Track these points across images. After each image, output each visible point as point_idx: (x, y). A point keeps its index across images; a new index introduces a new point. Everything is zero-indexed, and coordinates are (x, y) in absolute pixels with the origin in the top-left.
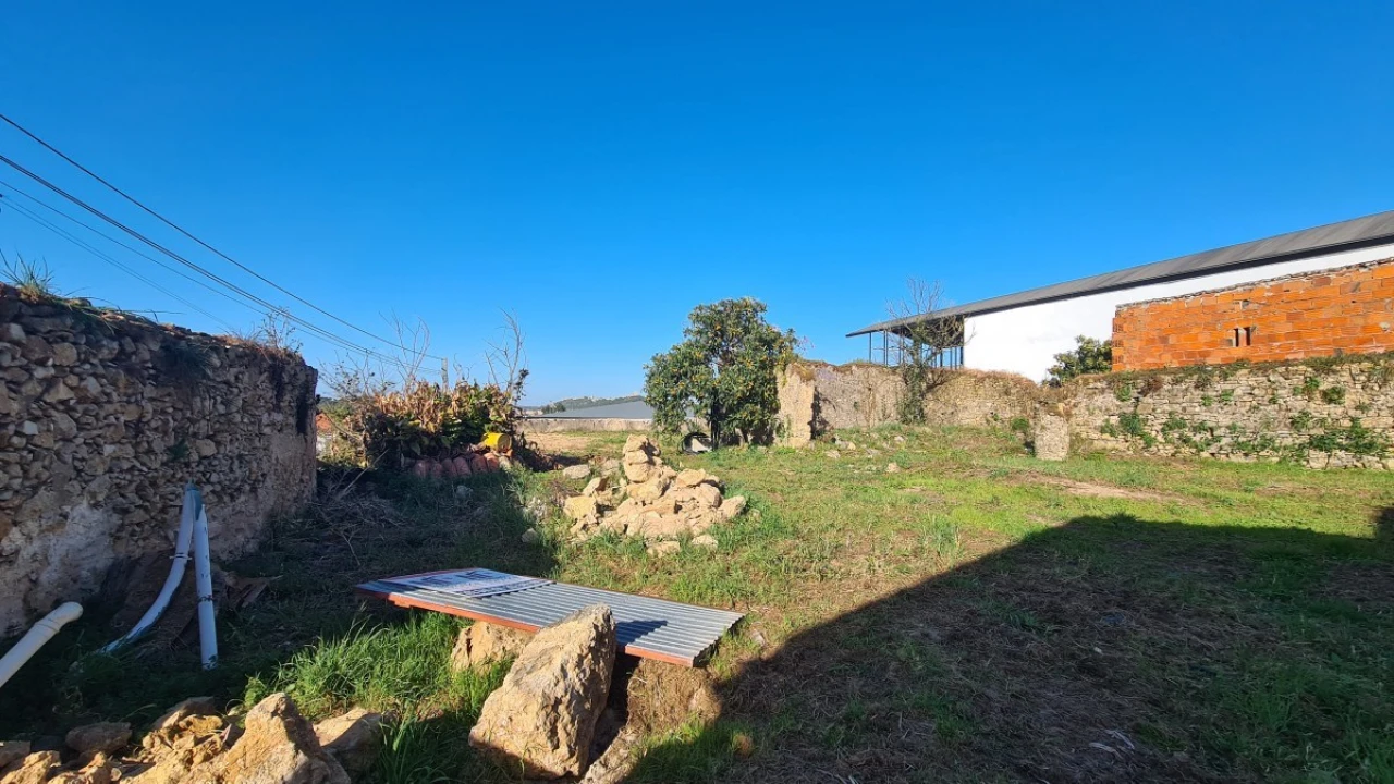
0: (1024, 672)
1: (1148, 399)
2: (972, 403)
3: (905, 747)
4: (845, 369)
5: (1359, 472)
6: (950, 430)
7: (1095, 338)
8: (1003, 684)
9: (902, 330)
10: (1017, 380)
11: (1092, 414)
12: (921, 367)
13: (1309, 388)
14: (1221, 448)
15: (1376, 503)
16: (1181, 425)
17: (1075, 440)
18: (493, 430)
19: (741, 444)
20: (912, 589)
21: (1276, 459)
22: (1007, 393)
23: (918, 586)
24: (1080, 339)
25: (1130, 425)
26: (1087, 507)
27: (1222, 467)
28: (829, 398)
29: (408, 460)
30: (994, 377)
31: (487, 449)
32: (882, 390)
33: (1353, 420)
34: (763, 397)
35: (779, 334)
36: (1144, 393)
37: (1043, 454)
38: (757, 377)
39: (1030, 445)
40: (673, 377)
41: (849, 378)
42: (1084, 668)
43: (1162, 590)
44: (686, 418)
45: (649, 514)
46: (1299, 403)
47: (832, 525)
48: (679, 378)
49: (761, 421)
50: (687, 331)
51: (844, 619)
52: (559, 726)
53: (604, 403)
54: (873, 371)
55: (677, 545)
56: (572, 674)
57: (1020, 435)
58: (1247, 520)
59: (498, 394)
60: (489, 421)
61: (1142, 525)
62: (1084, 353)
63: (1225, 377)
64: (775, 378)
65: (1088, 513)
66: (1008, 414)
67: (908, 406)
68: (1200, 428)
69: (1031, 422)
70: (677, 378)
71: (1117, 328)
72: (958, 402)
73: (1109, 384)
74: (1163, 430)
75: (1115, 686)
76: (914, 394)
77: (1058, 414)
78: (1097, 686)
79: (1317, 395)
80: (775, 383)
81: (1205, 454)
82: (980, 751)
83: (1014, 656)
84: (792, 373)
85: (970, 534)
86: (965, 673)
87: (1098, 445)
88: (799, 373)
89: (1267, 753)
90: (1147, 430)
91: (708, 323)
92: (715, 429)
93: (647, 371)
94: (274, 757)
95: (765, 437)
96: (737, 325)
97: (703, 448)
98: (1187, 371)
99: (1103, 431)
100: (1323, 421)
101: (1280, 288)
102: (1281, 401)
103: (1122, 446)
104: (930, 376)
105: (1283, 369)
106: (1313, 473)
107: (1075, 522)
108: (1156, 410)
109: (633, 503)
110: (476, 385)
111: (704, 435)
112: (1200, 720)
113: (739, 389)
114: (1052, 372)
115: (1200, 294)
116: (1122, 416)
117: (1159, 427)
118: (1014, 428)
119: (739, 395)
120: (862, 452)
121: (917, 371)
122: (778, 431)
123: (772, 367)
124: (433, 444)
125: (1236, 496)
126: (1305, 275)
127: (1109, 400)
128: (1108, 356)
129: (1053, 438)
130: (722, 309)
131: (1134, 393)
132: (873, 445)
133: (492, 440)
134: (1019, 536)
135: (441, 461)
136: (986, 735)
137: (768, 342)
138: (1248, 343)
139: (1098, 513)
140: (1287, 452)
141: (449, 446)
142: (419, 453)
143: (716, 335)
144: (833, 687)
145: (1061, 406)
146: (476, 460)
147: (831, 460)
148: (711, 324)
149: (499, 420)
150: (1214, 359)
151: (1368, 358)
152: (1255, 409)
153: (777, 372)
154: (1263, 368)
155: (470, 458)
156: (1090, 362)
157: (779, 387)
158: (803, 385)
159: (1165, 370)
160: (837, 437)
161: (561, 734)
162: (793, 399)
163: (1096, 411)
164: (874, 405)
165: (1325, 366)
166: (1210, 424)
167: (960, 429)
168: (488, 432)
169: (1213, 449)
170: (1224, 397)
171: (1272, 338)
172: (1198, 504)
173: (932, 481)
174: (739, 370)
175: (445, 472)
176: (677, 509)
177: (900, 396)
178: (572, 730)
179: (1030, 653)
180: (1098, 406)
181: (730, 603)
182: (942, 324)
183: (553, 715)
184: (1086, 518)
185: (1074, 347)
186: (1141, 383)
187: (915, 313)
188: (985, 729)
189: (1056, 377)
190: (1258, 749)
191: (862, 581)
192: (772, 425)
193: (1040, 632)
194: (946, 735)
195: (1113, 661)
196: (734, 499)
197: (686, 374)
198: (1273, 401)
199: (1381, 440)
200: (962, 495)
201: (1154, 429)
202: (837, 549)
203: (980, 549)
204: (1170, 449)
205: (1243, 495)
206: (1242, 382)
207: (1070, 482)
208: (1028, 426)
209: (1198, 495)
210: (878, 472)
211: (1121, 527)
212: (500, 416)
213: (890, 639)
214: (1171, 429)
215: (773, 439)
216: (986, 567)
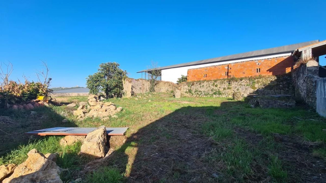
0: (177, 129)
1: (192, 87)
2: (163, 88)
3: (161, 140)
4: (138, 80)
5: (219, 97)
6: (160, 93)
7: (184, 75)
8: (174, 130)
9: (150, 72)
10: (172, 83)
11: (184, 89)
12: (154, 80)
13: (213, 85)
14: (203, 95)
15: (221, 102)
16: (197, 91)
17: (182, 94)
18: (41, 95)
19: (114, 98)
20: (158, 120)
21: (209, 96)
22: (170, 86)
23: (159, 119)
24: (182, 75)
25: (190, 91)
26: (184, 105)
27: (203, 98)
28: (134, 87)
29: (10, 105)
30: (168, 82)
31: (39, 101)
32: (146, 85)
33: (219, 90)
34: (119, 86)
35: (123, 71)
36: (192, 85)
37: (176, 97)
38: (118, 81)
39: (174, 96)
40: (95, 81)
41: (139, 82)
42: (185, 127)
43: (195, 115)
44: (99, 91)
45: (99, 112)
46: (212, 87)
47: (141, 111)
48: (97, 81)
49: (119, 92)
50: (99, 70)
51: (148, 126)
52: (100, 147)
53: (67, 89)
54: (144, 81)
55: (108, 118)
56: (101, 138)
57: (172, 94)
58: (205, 105)
59: (41, 85)
60: (39, 93)
61: (192, 107)
62: (182, 78)
63: (203, 83)
64: (122, 82)
65: (184, 106)
66: (170, 90)
67: (151, 88)
68: (200, 91)
69: (174, 91)
70: (96, 81)
71: (188, 73)
72: (161, 87)
73: (187, 84)
74: (195, 92)
75: (189, 128)
76: (152, 86)
77: (179, 89)
78: (187, 129)
79: (215, 86)
80: (122, 83)
81: (200, 96)
82: (172, 139)
83: (176, 127)
84: (127, 81)
85: (166, 111)
86: (169, 130)
87: (185, 95)
88: (128, 81)
89: (207, 132)
90: (192, 92)
91: (105, 68)
92: (107, 94)
93: (87, 80)
94: (39, 160)
95: (120, 96)
96: (112, 69)
97: (104, 99)
98: (198, 82)
99: (186, 92)
100: (215, 90)
101: (210, 67)
102: (210, 87)
103: (188, 95)
104: (155, 82)
105: (210, 81)
106: (214, 98)
107: (182, 108)
108: (194, 88)
109: (94, 110)
110: (33, 82)
111: (104, 96)
112: (200, 130)
113: (114, 84)
114: (177, 82)
115: (200, 68)
116: (189, 89)
117: (194, 92)
118: (171, 92)
119: (114, 85)
120: (142, 98)
121: (153, 81)
122: (123, 94)
123: (121, 79)
124: (19, 100)
125: (204, 102)
126: (213, 66)
127: (186, 87)
128: (186, 79)
129: (178, 94)
130: (108, 64)
131: (190, 85)
132: (145, 97)
133: (41, 98)
134: (174, 110)
135: (22, 105)
136: (173, 137)
137: (121, 74)
138: (206, 77)
139: (186, 106)
140: (211, 95)
141: (25, 100)
142: (14, 103)
143: (107, 71)
144: (149, 135)
145: (179, 88)
146: (36, 104)
147: (136, 100)
148: (106, 68)
149: (43, 92)
150: (202, 80)
151: (220, 80)
152: (207, 88)
153: (123, 80)
154: (208, 81)
155: (33, 104)
156: (183, 80)
157: (123, 84)
158: (129, 83)
159: (195, 81)
160: (137, 95)
161: (101, 149)
162: (127, 87)
163: (185, 89)
164: (144, 88)
165: (215, 81)
166: (201, 91)
167: (161, 93)
168: (39, 96)
169: (201, 95)
170: (203, 86)
171: (209, 76)
172: (199, 104)
173: (158, 103)
174: (113, 80)
175: (25, 108)
176: (106, 111)
177: (150, 86)
178: (103, 148)
179: (178, 126)
180: (185, 88)
181: (125, 126)
182: (158, 71)
183: (99, 145)
184: (184, 107)
185: (181, 77)
186: (191, 84)
187: (152, 68)
188: (173, 136)
189: (178, 82)
190: (206, 132)
191: (149, 120)
192: (122, 93)
193: (179, 123)
194: (167, 138)
195: (189, 125)
196: (119, 108)
197: (99, 80)
198: (209, 87)
199: (222, 93)
200: (164, 105)
201: (193, 92)
202: (143, 116)
203: (168, 113)
204: (196, 95)
205: (205, 102)
206: (205, 83)
207: (181, 101)
208: (174, 92)
209: (199, 102)
210: (147, 102)
211: (189, 107)
212: (43, 91)
213: (156, 127)
214: (196, 92)
215: (122, 96)
216: (170, 115)
